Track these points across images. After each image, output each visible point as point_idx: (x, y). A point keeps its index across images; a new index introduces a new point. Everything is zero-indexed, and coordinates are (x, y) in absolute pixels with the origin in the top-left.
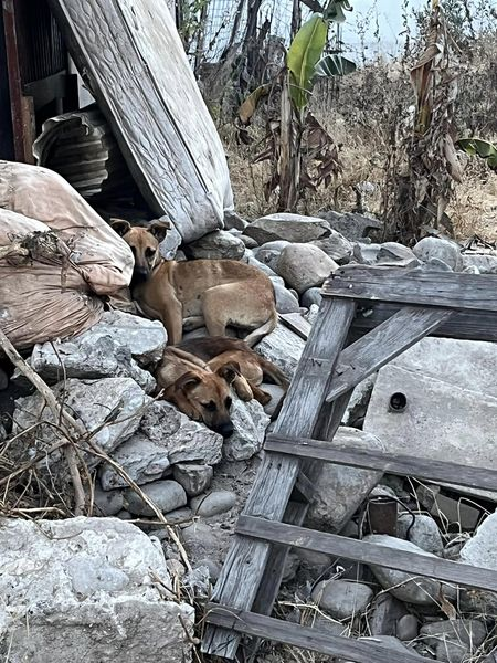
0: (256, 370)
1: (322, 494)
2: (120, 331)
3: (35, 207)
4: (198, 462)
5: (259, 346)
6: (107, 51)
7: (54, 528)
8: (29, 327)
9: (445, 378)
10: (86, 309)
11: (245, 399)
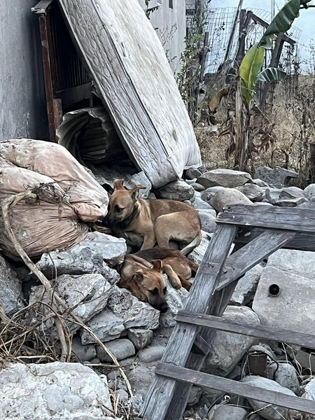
0: (187, 269)
1: (215, 349)
2: (98, 244)
3: (47, 168)
4: (143, 327)
5: (191, 254)
6: (106, 70)
7: (39, 369)
8: (39, 243)
9: (306, 275)
10: (76, 231)
11: (176, 287)
